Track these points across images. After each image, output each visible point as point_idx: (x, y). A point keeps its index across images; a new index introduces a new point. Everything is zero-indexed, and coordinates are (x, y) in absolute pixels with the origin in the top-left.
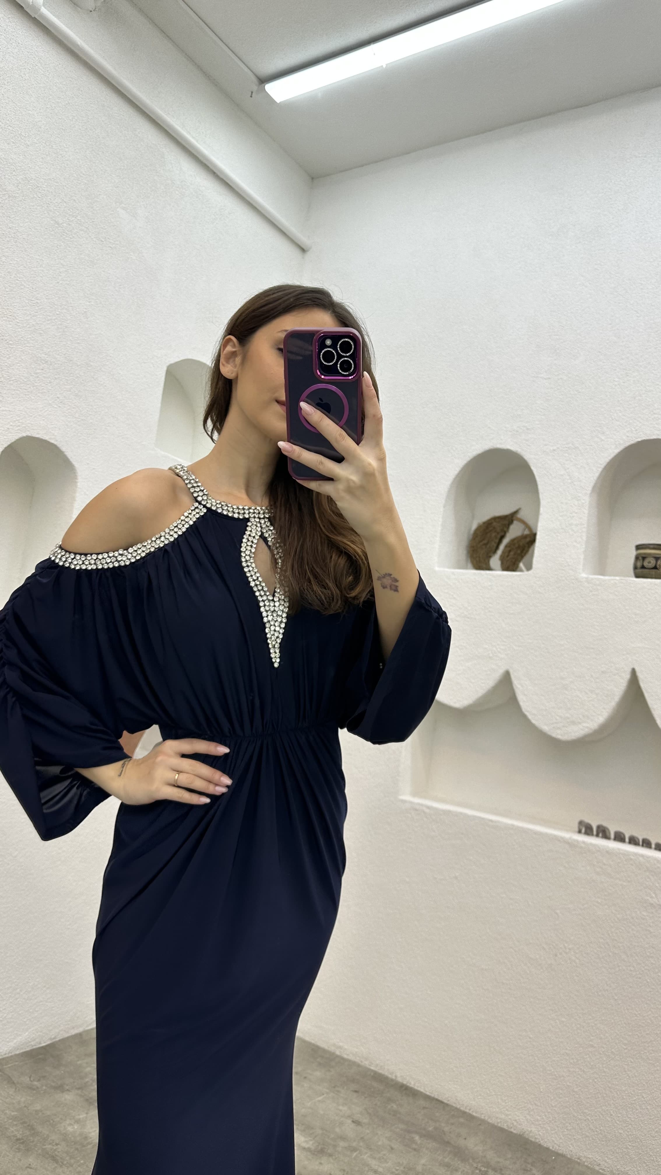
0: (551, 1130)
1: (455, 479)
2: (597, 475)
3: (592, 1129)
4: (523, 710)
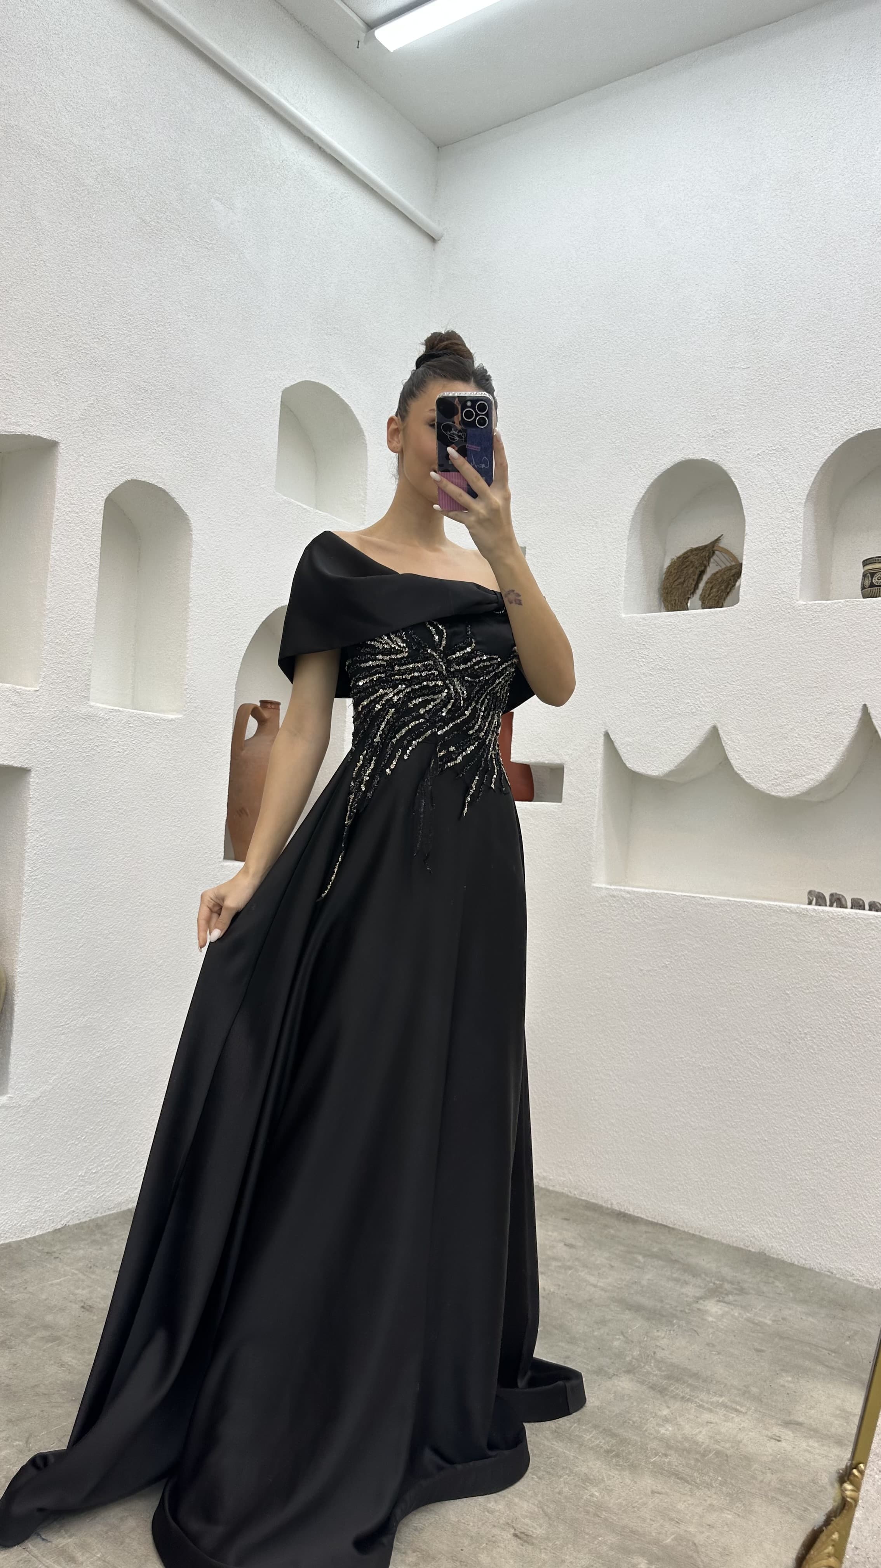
0: (796, 1243)
1: (639, 503)
2: (812, 479)
3: (843, 1236)
4: (735, 769)
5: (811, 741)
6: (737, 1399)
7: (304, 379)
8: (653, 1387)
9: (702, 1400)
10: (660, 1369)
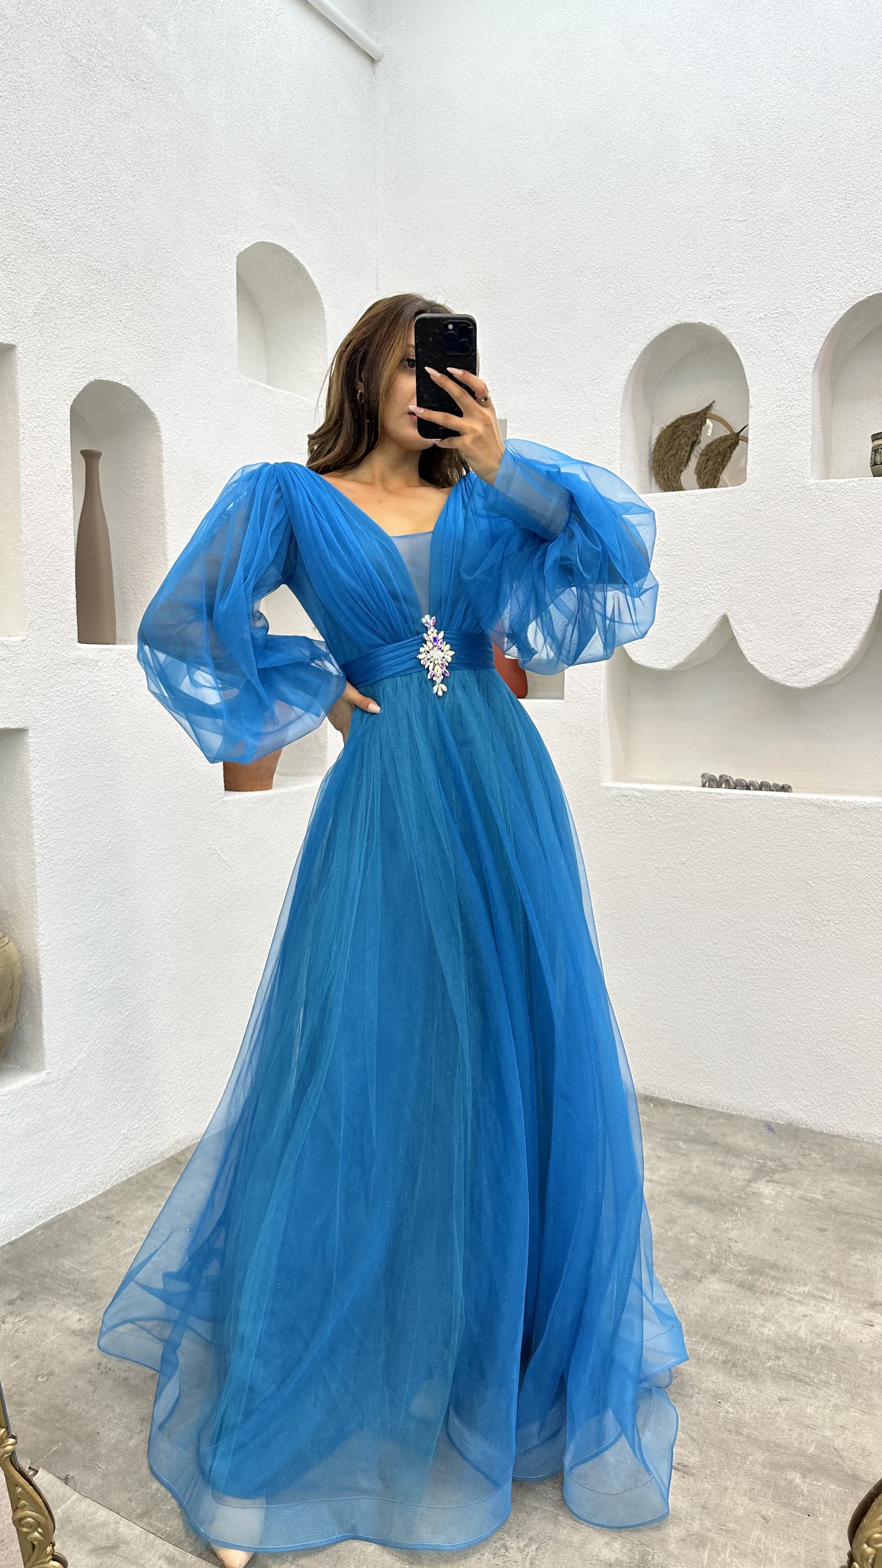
1: (631, 371)
2: (820, 346)
4: (749, 660)
5: (827, 628)
6: (820, 1286)
7: (257, 241)
8: (741, 1285)
9: (790, 1293)
10: (741, 1265)
